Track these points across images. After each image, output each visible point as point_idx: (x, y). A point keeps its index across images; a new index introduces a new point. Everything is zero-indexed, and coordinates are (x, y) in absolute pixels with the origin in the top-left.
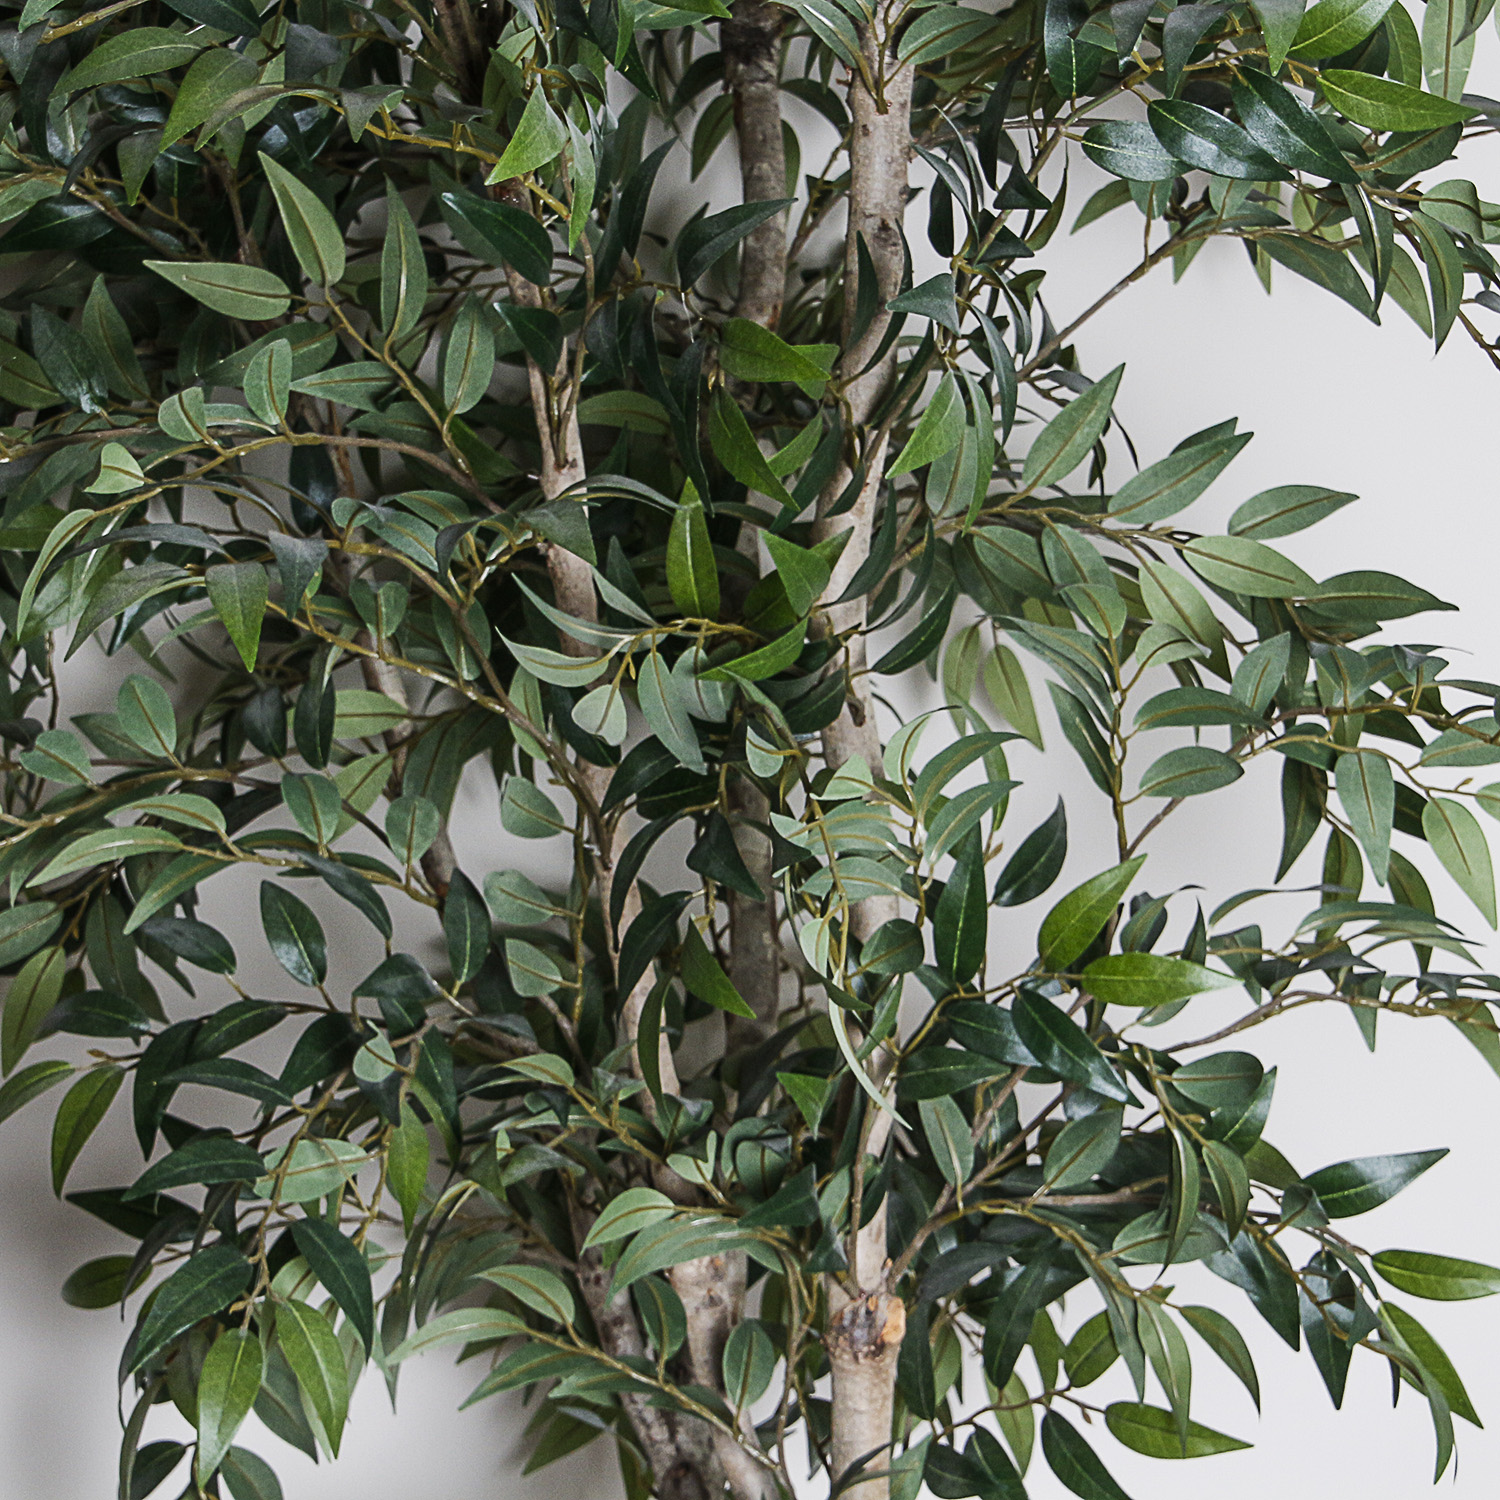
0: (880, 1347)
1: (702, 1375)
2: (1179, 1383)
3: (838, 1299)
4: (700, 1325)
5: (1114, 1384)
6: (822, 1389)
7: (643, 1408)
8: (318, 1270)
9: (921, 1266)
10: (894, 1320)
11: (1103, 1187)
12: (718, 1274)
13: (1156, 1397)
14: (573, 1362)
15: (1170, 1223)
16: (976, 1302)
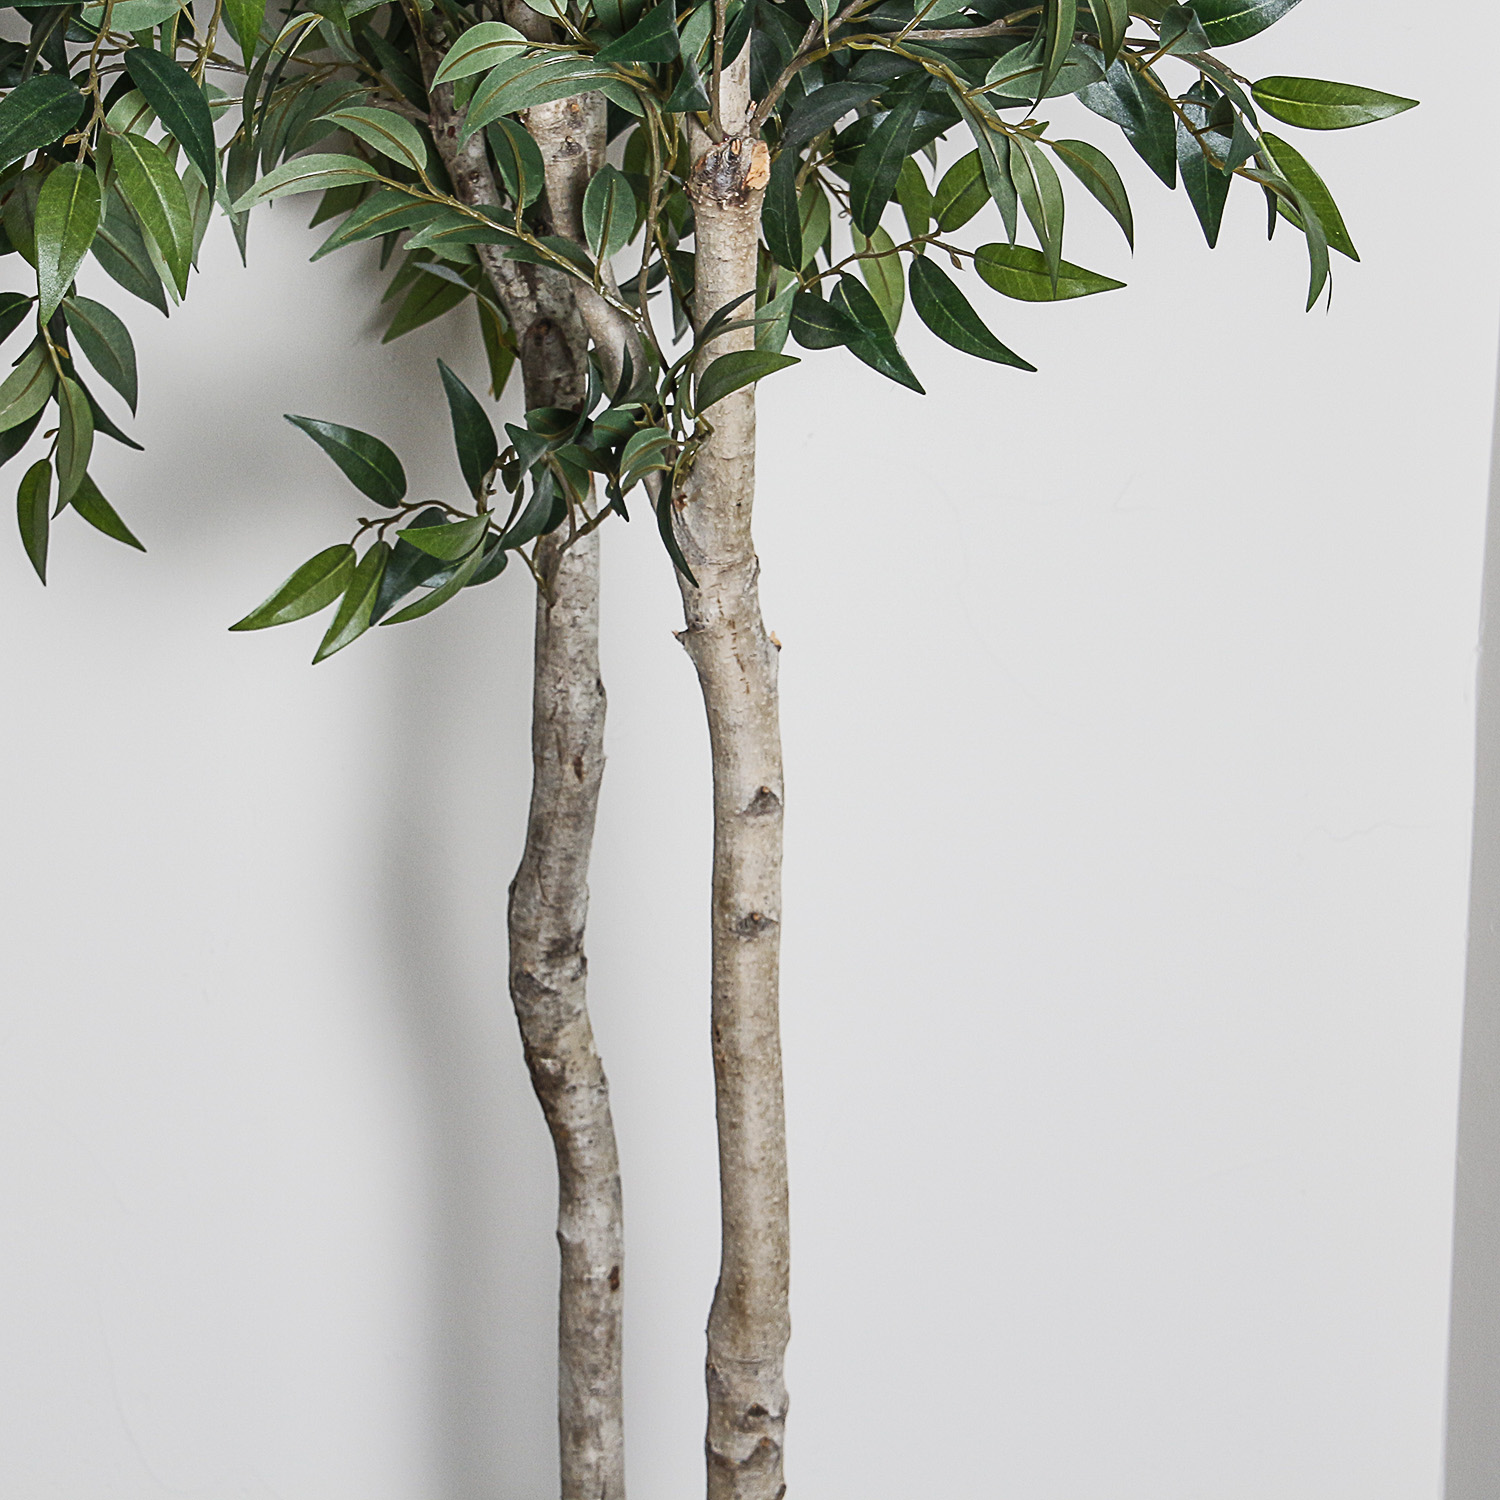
0: (744, 194)
1: (561, 225)
2: (1050, 224)
3: (701, 143)
4: (559, 173)
5: (985, 227)
6: (686, 245)
7: (501, 262)
8: (154, 104)
9: (786, 111)
10: (758, 165)
11: (977, 21)
12: (576, 121)
13: (1027, 238)
14: (427, 212)
15: (1044, 55)
16: (844, 151)
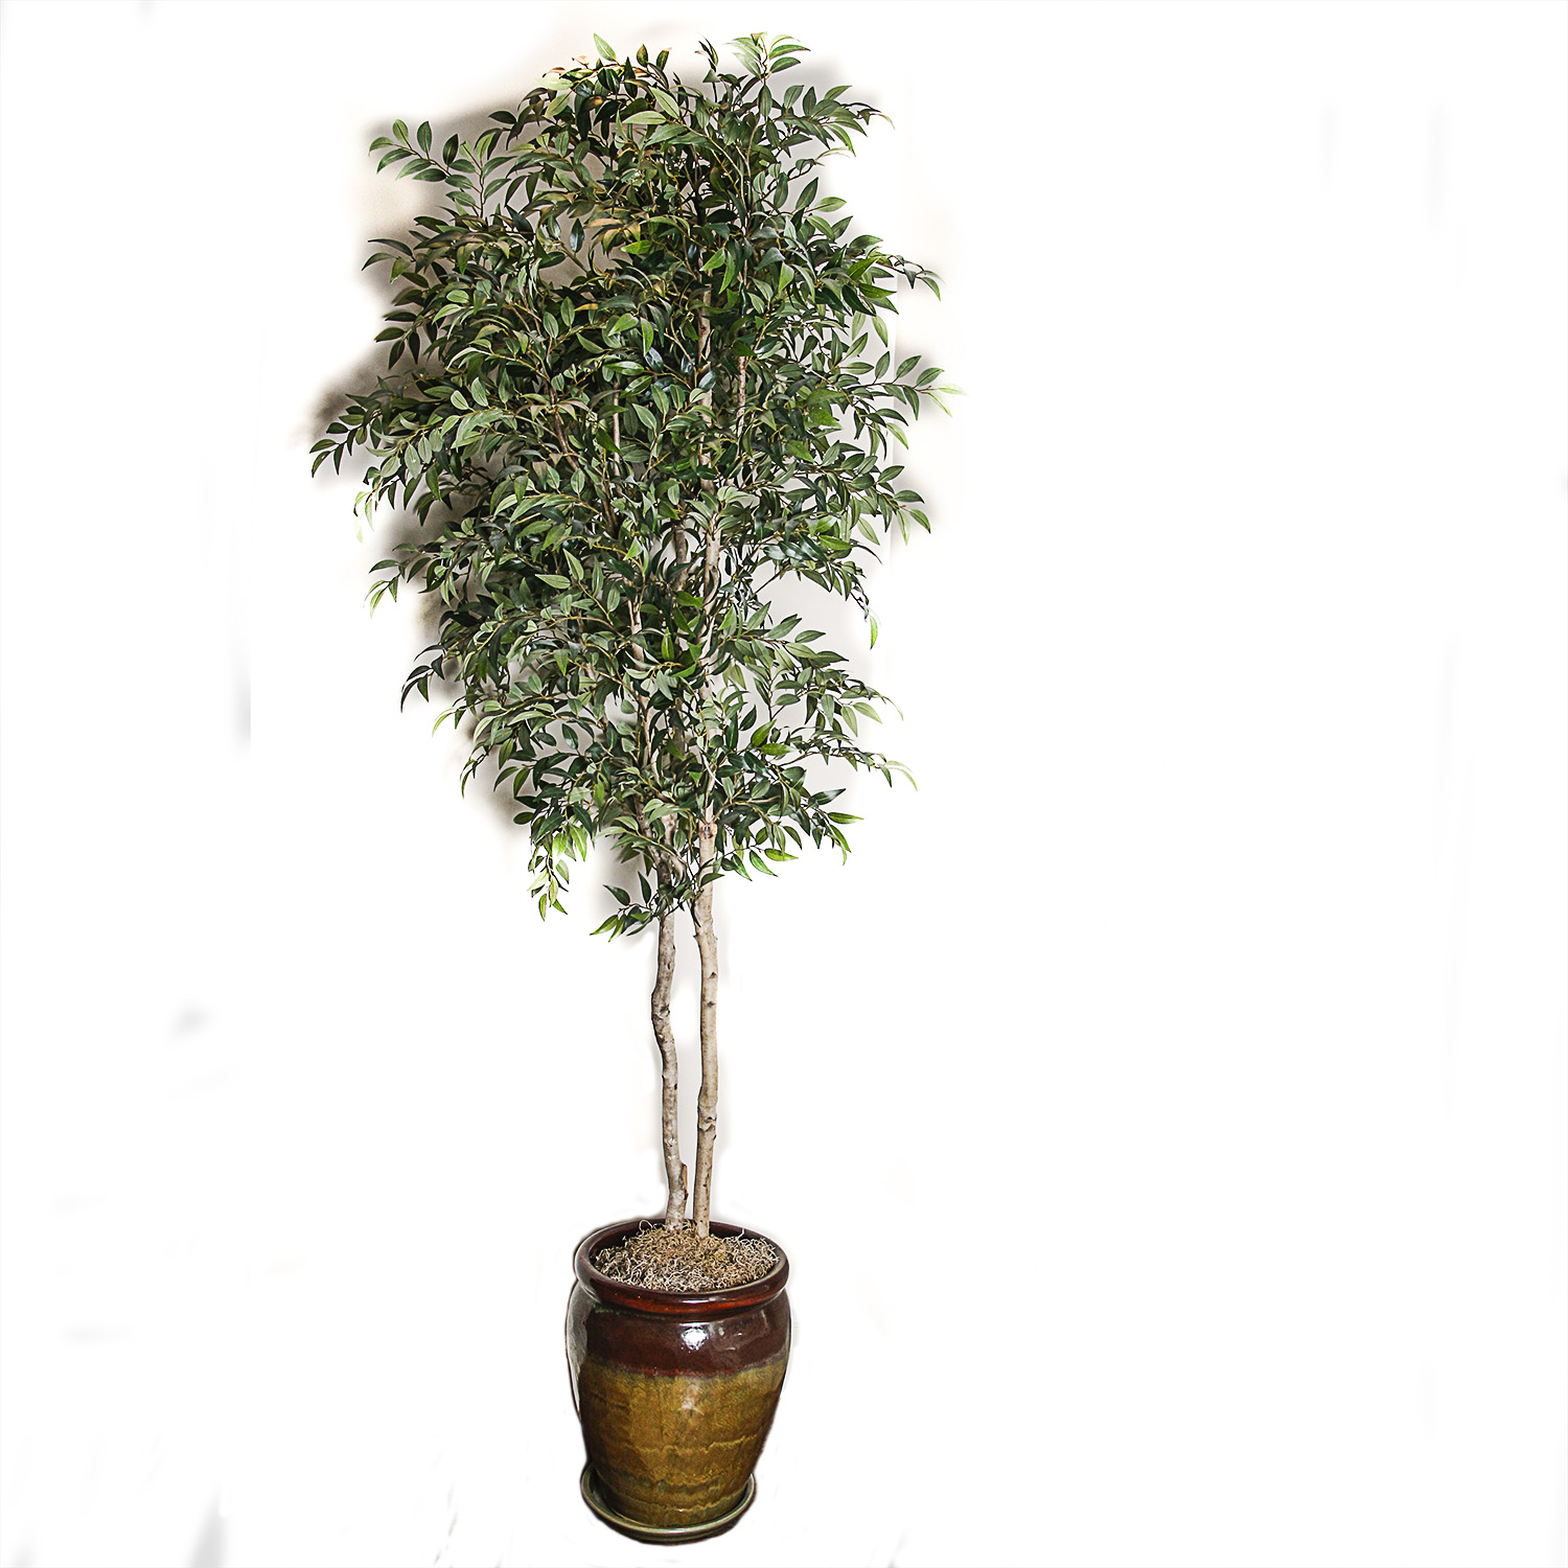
0: (711, 836)
1: (668, 842)
2: (782, 843)
3: (701, 824)
4: (668, 830)
5: (767, 844)
6: (696, 844)
7: (652, 849)
8: (578, 818)
9: (720, 816)
10: (714, 829)
11: (764, 798)
12: (672, 818)
13: (777, 847)
14: (638, 839)
15: (781, 807)
16: (733, 825)
